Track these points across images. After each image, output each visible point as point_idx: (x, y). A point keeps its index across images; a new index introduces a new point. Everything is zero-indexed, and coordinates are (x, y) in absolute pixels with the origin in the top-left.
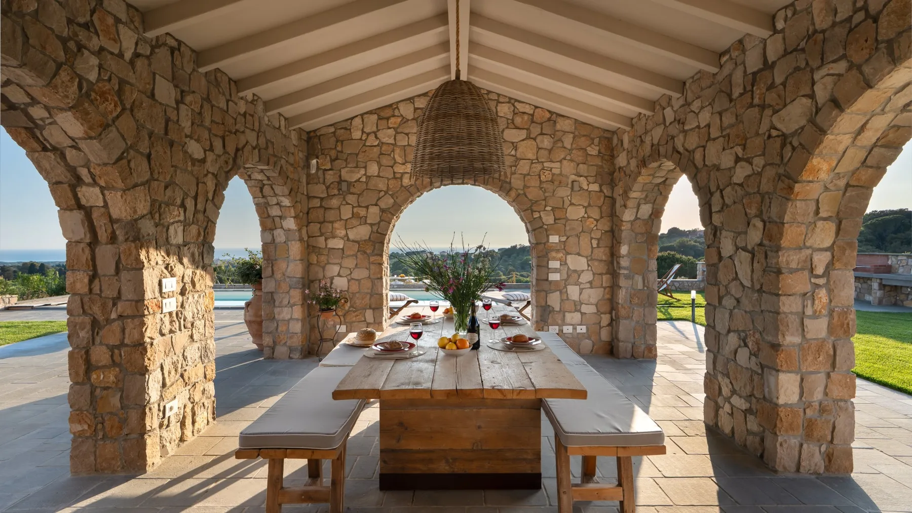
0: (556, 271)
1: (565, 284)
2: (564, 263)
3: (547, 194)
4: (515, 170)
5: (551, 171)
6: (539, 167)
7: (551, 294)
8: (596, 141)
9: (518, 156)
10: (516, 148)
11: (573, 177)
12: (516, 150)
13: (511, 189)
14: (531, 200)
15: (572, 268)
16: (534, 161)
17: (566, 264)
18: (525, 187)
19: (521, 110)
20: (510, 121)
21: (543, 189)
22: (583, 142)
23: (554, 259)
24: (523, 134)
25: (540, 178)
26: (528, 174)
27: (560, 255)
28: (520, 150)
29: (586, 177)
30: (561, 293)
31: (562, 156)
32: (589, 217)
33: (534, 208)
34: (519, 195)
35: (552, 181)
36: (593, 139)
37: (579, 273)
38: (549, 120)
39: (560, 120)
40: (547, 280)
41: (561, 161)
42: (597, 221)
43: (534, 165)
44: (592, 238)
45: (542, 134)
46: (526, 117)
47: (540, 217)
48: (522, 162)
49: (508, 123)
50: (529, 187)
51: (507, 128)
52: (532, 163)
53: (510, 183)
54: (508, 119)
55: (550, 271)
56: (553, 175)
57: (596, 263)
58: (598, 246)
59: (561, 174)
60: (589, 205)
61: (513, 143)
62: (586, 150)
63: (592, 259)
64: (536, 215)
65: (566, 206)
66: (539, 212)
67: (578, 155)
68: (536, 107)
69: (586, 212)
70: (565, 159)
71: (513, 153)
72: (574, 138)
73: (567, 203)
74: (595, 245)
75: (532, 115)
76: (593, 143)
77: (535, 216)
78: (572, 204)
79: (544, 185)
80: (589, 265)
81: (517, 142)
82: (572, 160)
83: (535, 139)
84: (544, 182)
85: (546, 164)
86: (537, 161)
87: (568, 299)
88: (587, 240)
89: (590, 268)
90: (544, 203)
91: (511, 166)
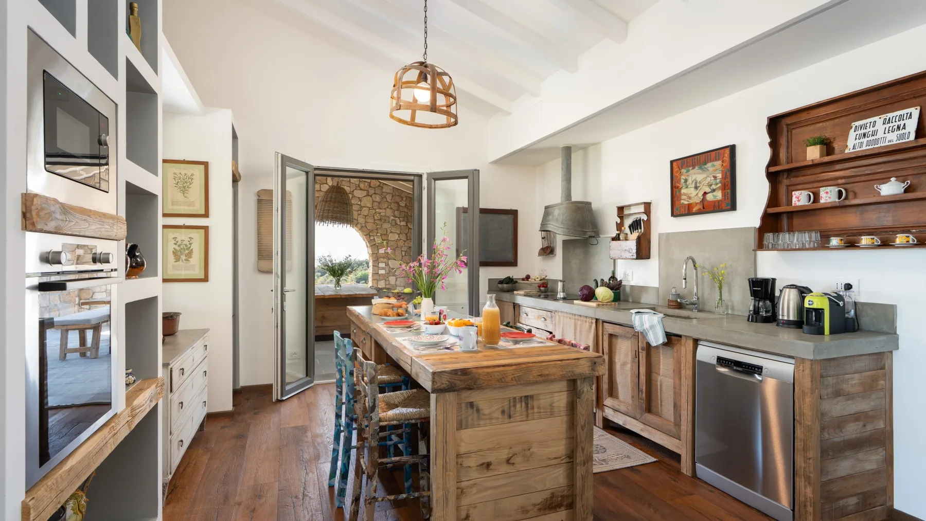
0: (383, 269)
1: (388, 276)
2: (387, 264)
3: (377, 227)
4: (360, 213)
5: (380, 214)
6: (374, 211)
7: (380, 282)
8: (404, 199)
9: (362, 205)
10: (360, 201)
11: (392, 218)
13: (358, 223)
14: (369, 230)
15: (391, 267)
17: (388, 265)
18: (366, 222)
19: (364, 180)
20: (357, 186)
21: (376, 224)
22: (398, 199)
23: (382, 262)
24: (365, 193)
25: (374, 217)
26: (367, 216)
27: (385, 260)
28: (362, 202)
29: (399, 218)
30: (385, 280)
31: (386, 206)
32: (400, 239)
33: (371, 234)
34: (362, 227)
35: (380, 220)
36: (402, 198)
37: (395, 270)
38: (379, 186)
39: (384, 186)
40: (378, 274)
41: (385, 209)
42: (405, 241)
43: (371, 210)
44: (402, 251)
45: (375, 193)
46: (366, 184)
47: (374, 239)
48: (364, 208)
50: (368, 222)
51: (356, 189)
52: (370, 209)
53: (357, 220)
55: (380, 269)
56: (381, 216)
58: (405, 255)
59: (385, 216)
60: (401, 233)
61: (359, 198)
62: (399, 203)
63: (402, 262)
64: (372, 238)
65: (388, 233)
66: (374, 236)
67: (394, 206)
69: (399, 237)
70: (387, 207)
71: (359, 203)
72: (392, 196)
73: (389, 231)
74: (403, 255)
75: (370, 183)
76: (402, 200)
78: (391, 232)
79: (377, 221)
82: (391, 208)
83: (371, 196)
85: (377, 210)
86: (372, 208)
87: (389, 284)
88: (400, 252)
90: (376, 231)
91: (358, 211)
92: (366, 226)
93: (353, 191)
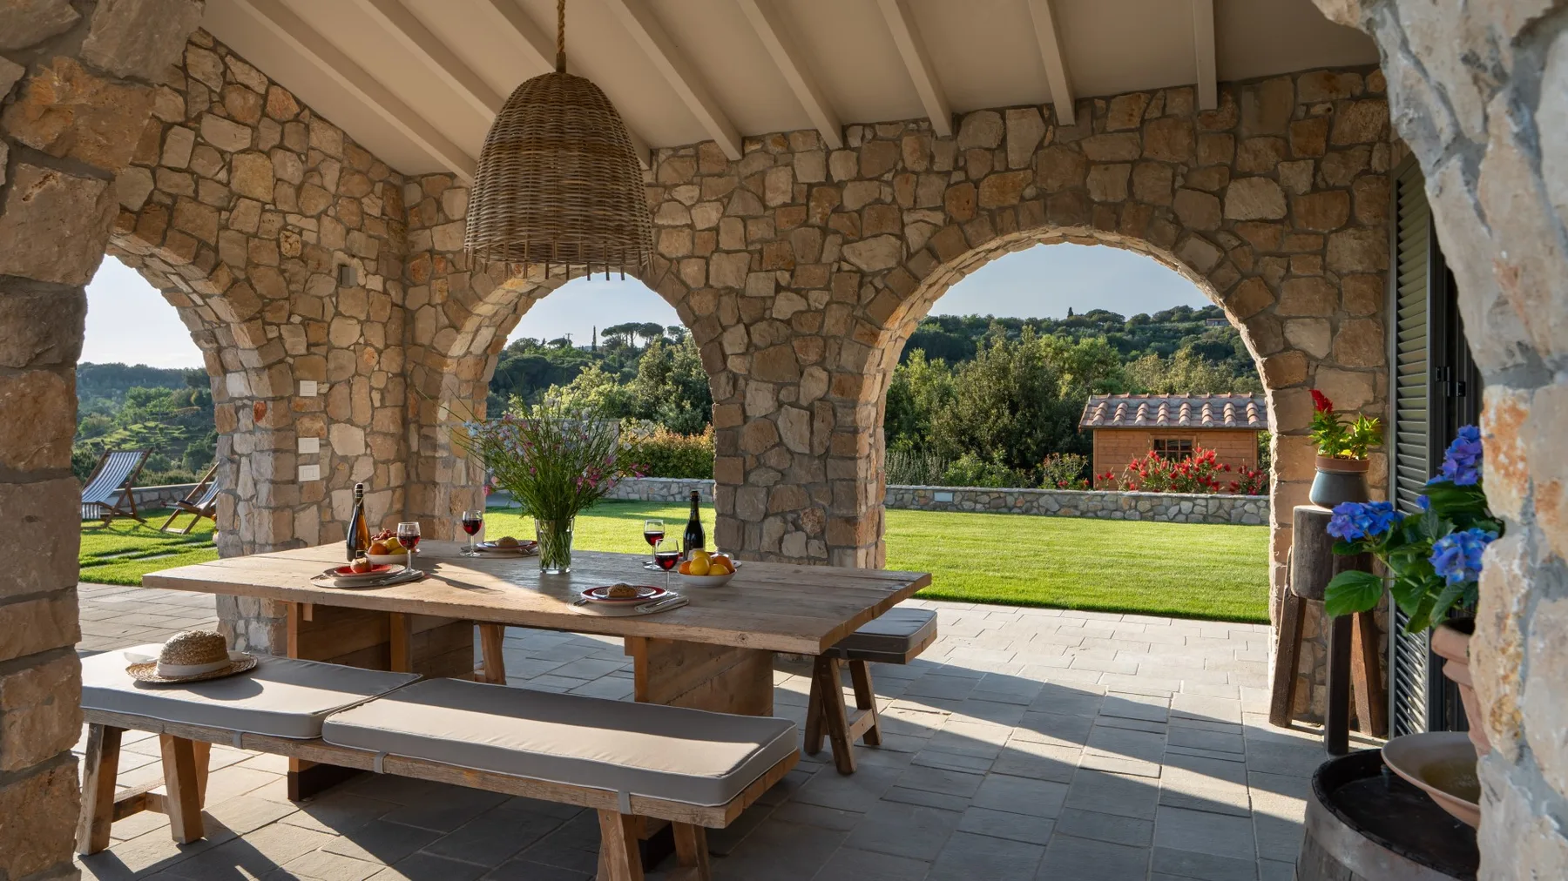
0: (312, 459)
1: (327, 487)
2: (326, 444)
3: (293, 287)
4: (227, 220)
5: (300, 234)
6: (277, 221)
7: (302, 514)
8: (379, 187)
9: (235, 186)
10: (229, 168)
11: (341, 256)
12: (230, 171)
13: (217, 266)
14: (262, 297)
15: (339, 452)
16: (267, 207)
17: (329, 444)
18: (250, 264)
19: (241, 78)
20: (215, 98)
21: (287, 275)
22: (356, 185)
23: (308, 434)
24: (244, 138)
25: (279, 247)
26: (255, 235)
27: (319, 425)
28: (237, 174)
29: (362, 259)
30: (319, 507)
31: (322, 208)
32: (367, 344)
33: (269, 316)
34: (235, 281)
35: (302, 258)
36: (373, 183)
37: (350, 461)
38: (296, 119)
39: (313, 124)
40: (294, 481)
41: (318, 218)
42: (380, 353)
43: (268, 216)
44: (372, 388)
45: (281, 146)
46: (250, 98)
47: (280, 337)
48: (243, 203)
49: (211, 102)
50: (257, 266)
51: (210, 111)
52: (264, 211)
53: (216, 250)
54: (211, 91)
55: (300, 460)
56: (305, 244)
57: (379, 440)
58: (383, 406)
59: (318, 246)
60: (368, 320)
61: (222, 153)
62: (361, 203)
63: (373, 432)
64: (272, 333)
65: (328, 319)
66: (278, 325)
67: (346, 208)
68: (272, 83)
69: (362, 334)
70: (325, 212)
71: (223, 176)
72: (341, 171)
73: (330, 310)
74: (377, 404)
75: (265, 97)
76: (372, 192)
77: (270, 336)
78: (338, 314)
79: (289, 266)
80: (367, 445)
81: (232, 154)
82: (338, 220)
83: (268, 154)
84: (288, 259)
85: (291, 219)
86: (272, 207)
87: (333, 520)
88: (365, 391)
89: (368, 451)
90: (287, 306)
91: (219, 210)
92: (248, 280)
93: (199, 118)
